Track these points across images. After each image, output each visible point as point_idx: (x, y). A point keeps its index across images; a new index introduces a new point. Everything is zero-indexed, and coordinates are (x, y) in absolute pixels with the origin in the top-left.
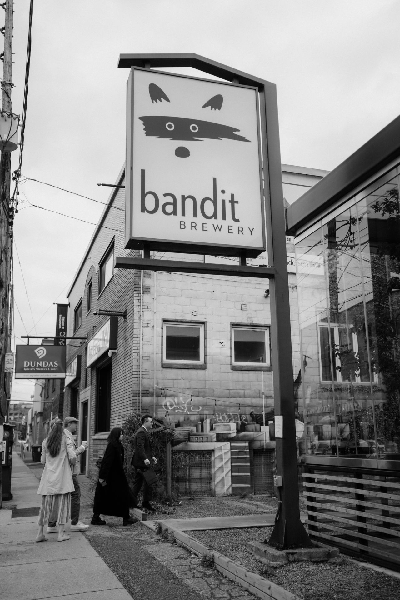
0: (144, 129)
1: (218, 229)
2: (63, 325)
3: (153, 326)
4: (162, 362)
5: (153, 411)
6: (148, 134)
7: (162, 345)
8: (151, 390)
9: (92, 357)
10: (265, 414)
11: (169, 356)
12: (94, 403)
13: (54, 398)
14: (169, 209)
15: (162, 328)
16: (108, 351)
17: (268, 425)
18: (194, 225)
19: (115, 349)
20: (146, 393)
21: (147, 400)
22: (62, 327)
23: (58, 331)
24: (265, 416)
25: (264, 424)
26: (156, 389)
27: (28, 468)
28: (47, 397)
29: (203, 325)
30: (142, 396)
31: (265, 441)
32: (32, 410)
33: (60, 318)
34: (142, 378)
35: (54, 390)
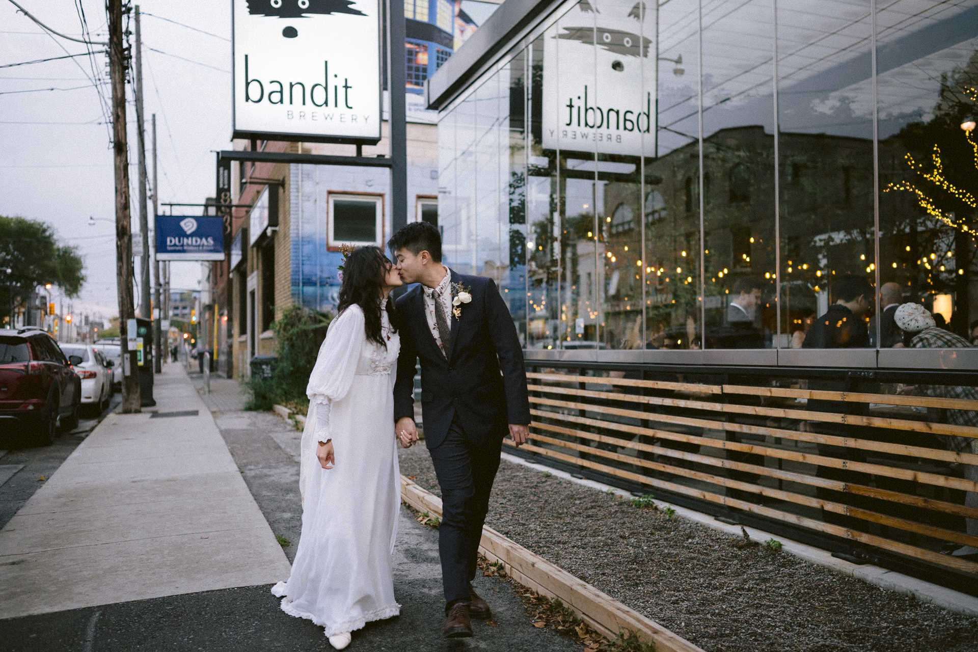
0: (248, 7)
1: (329, 119)
2: (226, 182)
3: (316, 201)
4: (327, 244)
5: (316, 303)
6: (251, 13)
7: (327, 224)
8: (314, 278)
9: (254, 235)
11: (337, 237)
12: (260, 292)
13: (222, 285)
14: (276, 97)
15: (328, 203)
16: (266, 229)
18: (302, 114)
19: (276, 225)
20: (308, 282)
21: (309, 290)
22: (224, 185)
23: (220, 191)
26: (321, 278)
27: (189, 380)
28: (216, 283)
29: (380, 198)
30: (303, 286)
32: (200, 302)
33: (221, 172)
34: (303, 264)
35: (222, 275)
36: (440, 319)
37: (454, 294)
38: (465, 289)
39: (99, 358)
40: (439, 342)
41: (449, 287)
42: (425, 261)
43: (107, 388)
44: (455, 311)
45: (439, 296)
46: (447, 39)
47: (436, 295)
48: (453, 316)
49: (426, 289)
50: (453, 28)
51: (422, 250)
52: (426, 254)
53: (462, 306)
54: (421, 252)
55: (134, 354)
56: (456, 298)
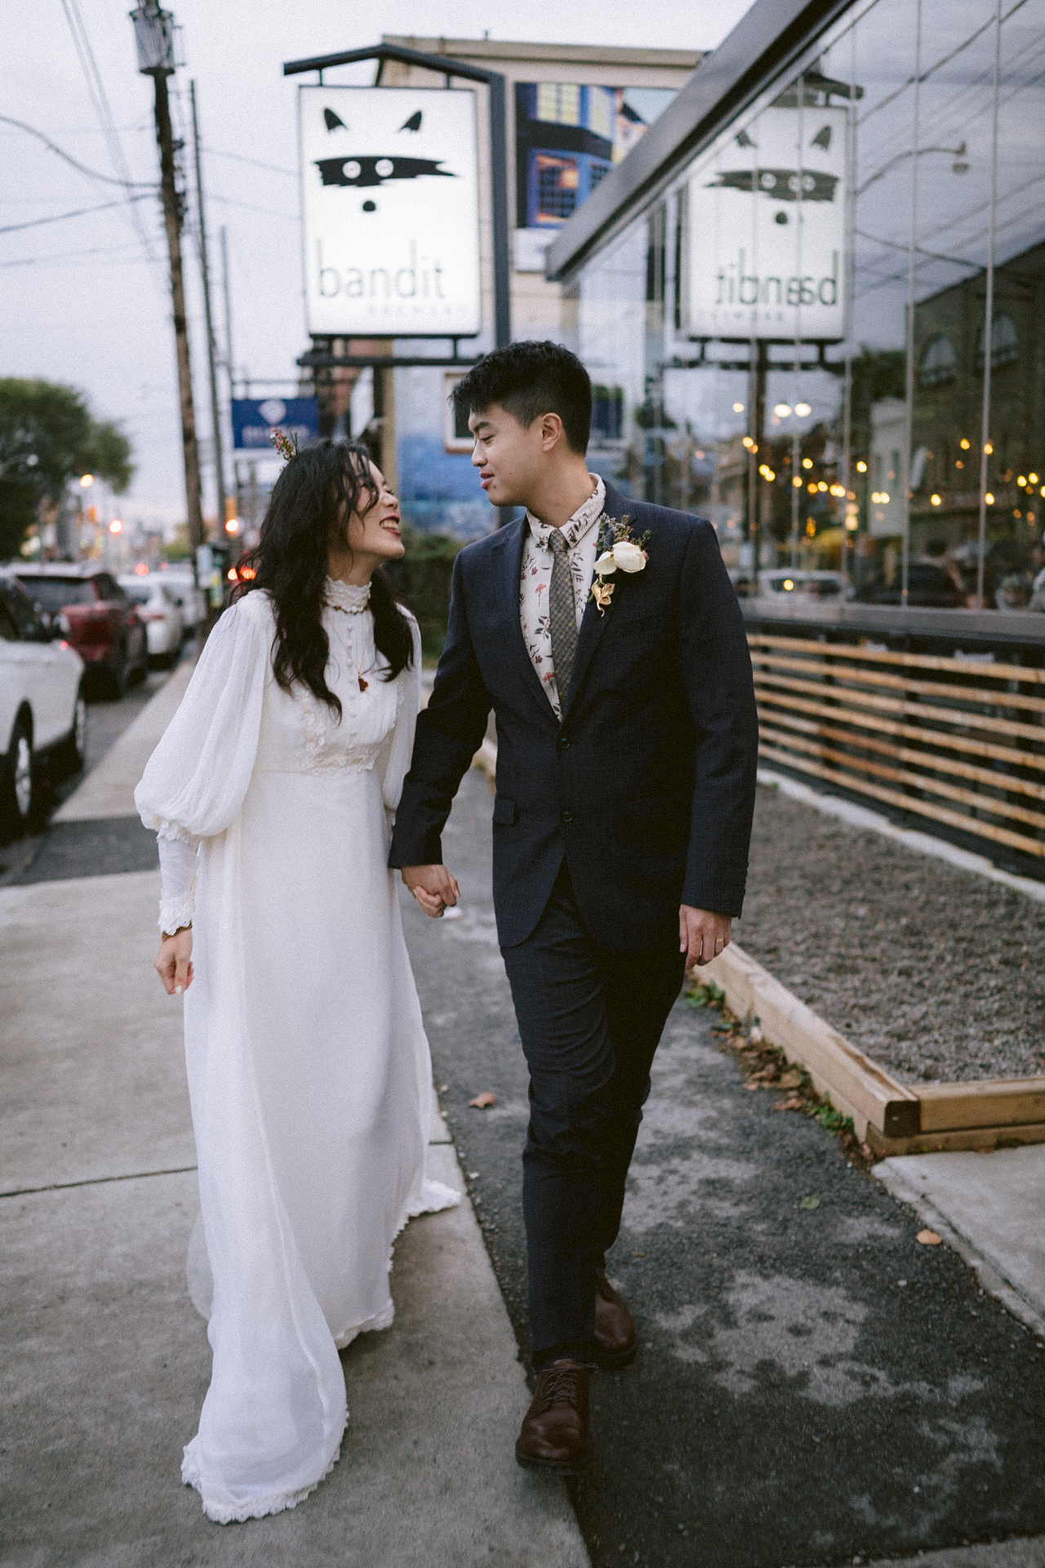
7: (445, 417)
9: (358, 428)
11: (457, 431)
16: (370, 422)
36: (559, 609)
37: (605, 544)
38: (633, 537)
39: (167, 593)
40: (545, 668)
41: (596, 530)
42: (550, 443)
43: (179, 634)
44: (597, 590)
45: (567, 546)
46: (603, 148)
47: (559, 545)
48: (592, 602)
49: (535, 526)
50: (613, 131)
51: (544, 412)
52: (553, 423)
53: (619, 578)
54: (540, 420)
55: (208, 592)
56: (606, 555)
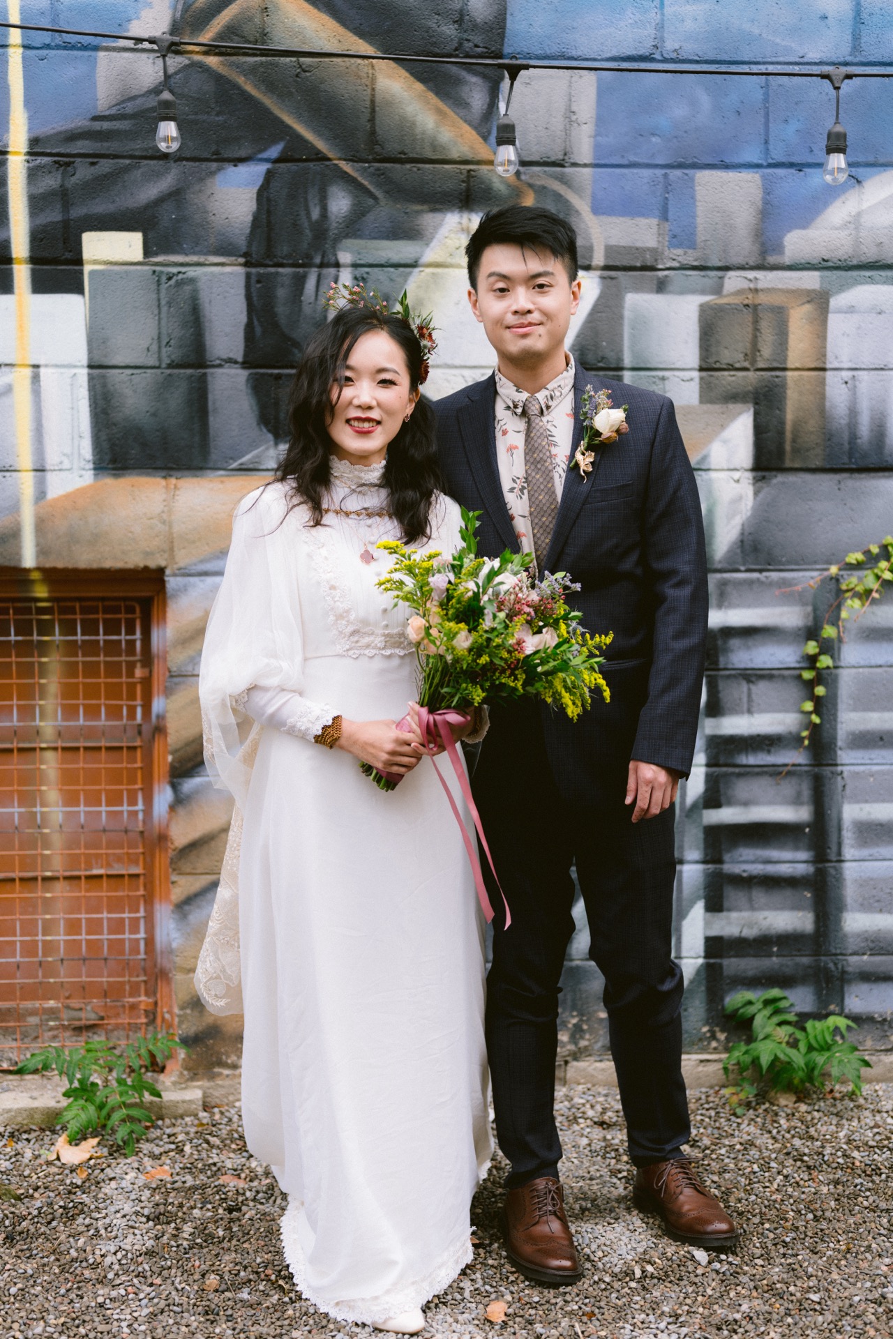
10: (36, 147)
17: (75, 286)
24: (33, 174)
25: (22, 274)
31: (26, 483)
36: (536, 470)
44: (579, 457)
45: (541, 412)
47: (534, 409)
